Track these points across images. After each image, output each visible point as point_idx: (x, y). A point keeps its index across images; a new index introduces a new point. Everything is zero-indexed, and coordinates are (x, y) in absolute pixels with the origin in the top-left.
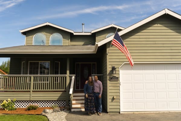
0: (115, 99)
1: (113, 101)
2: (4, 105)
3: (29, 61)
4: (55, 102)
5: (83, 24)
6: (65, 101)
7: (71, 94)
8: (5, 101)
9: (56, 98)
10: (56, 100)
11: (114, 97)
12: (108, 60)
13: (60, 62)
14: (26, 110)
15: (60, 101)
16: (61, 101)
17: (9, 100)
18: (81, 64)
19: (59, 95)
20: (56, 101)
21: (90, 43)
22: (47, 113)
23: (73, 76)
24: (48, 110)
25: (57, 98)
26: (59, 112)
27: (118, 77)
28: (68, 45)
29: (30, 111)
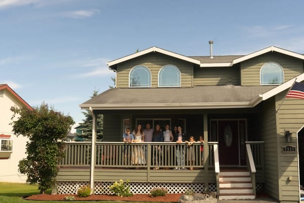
0: (290, 181)
1: (289, 185)
2: (114, 189)
3: (137, 119)
4: (190, 186)
5: (210, 43)
6: (202, 184)
7: (217, 174)
8: (116, 183)
9: (191, 180)
10: (192, 182)
11: (288, 178)
12: (278, 121)
13: (185, 120)
14: (150, 197)
15: (198, 185)
16: (200, 185)
17: (121, 180)
18: (219, 121)
19: (196, 175)
20: (192, 185)
21: (230, 80)
22: (186, 200)
23: (214, 144)
24: (187, 197)
25: (193, 179)
26: (203, 199)
27: (294, 148)
28: (190, 85)
29: (156, 198)
